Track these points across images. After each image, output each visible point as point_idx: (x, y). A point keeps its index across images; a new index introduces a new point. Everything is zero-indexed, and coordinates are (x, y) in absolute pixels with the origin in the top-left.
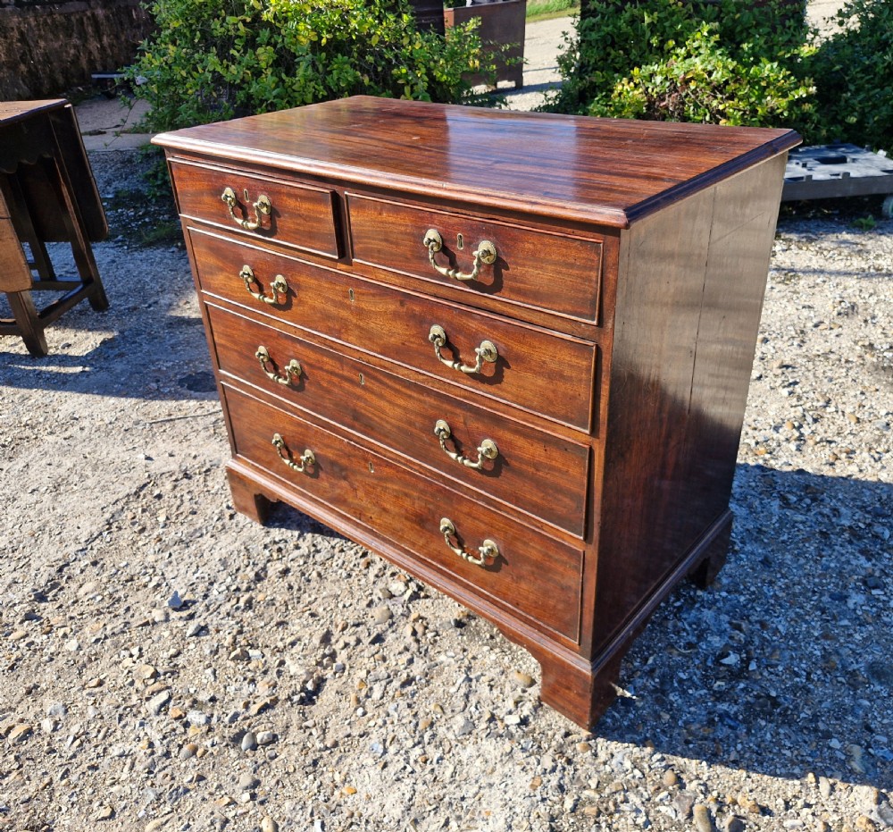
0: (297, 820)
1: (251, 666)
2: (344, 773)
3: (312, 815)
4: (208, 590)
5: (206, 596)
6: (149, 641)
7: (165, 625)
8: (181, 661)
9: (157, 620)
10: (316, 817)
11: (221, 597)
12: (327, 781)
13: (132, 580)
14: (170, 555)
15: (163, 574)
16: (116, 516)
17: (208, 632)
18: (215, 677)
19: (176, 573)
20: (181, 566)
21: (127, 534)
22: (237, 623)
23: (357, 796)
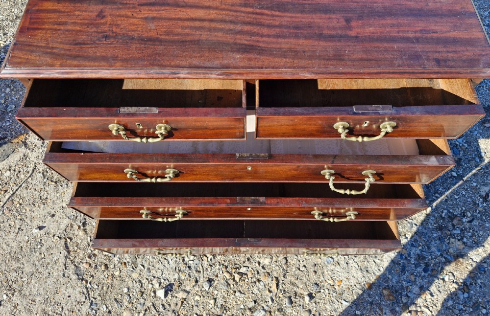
0: (336, 308)
1: (250, 275)
2: (330, 279)
3: (338, 301)
4: (186, 264)
5: (189, 267)
6: (195, 308)
7: (190, 295)
8: (220, 302)
9: (184, 297)
10: (340, 301)
11: (196, 261)
12: (329, 287)
13: (143, 293)
14: (143, 266)
15: (154, 277)
16: (79, 272)
17: (213, 280)
18: (243, 293)
19: (160, 271)
20: (157, 266)
21: (100, 275)
22: (220, 265)
23: (343, 282)
